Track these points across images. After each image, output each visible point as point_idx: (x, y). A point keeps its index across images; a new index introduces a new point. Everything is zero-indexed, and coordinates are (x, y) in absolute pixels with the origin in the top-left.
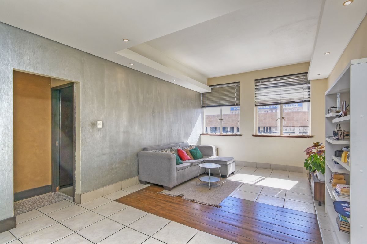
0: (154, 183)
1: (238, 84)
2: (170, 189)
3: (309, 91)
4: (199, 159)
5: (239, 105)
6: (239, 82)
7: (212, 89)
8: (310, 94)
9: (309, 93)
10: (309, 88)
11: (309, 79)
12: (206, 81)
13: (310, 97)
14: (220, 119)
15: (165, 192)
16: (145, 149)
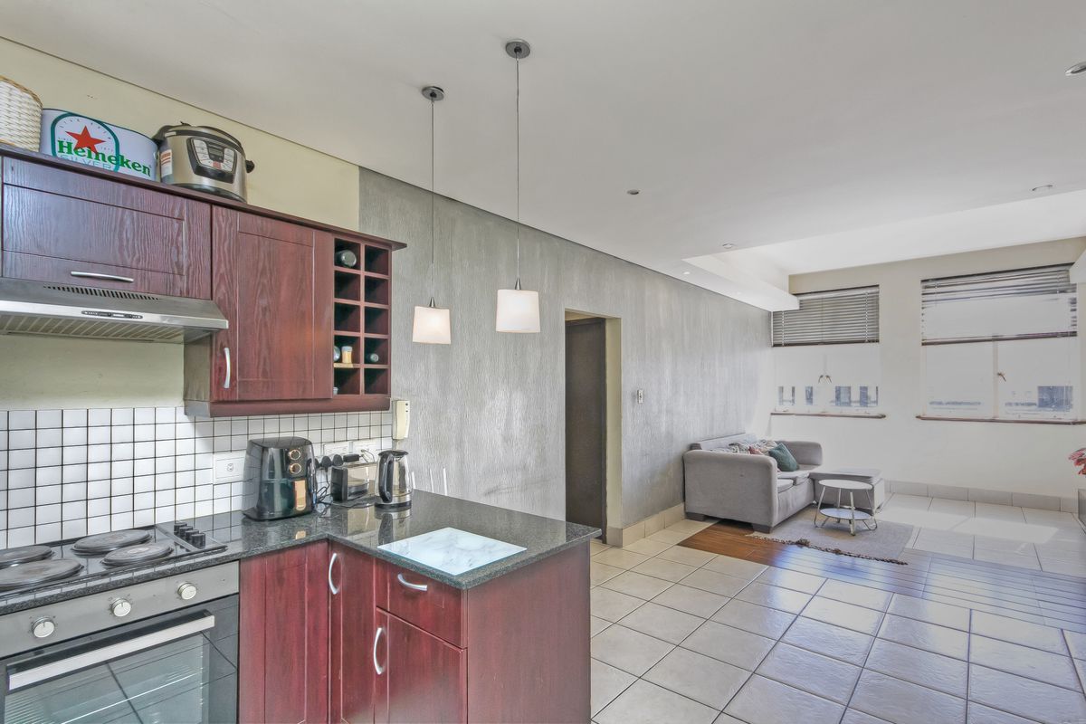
0: (722, 515)
1: (874, 290)
2: (767, 529)
3: (1075, 310)
4: (792, 471)
5: (877, 341)
6: (877, 286)
7: (801, 303)
8: (1075, 317)
9: (1074, 314)
10: (1074, 302)
11: (1072, 282)
12: (786, 283)
13: (1075, 325)
14: (822, 376)
15: (756, 534)
16: (694, 446)
